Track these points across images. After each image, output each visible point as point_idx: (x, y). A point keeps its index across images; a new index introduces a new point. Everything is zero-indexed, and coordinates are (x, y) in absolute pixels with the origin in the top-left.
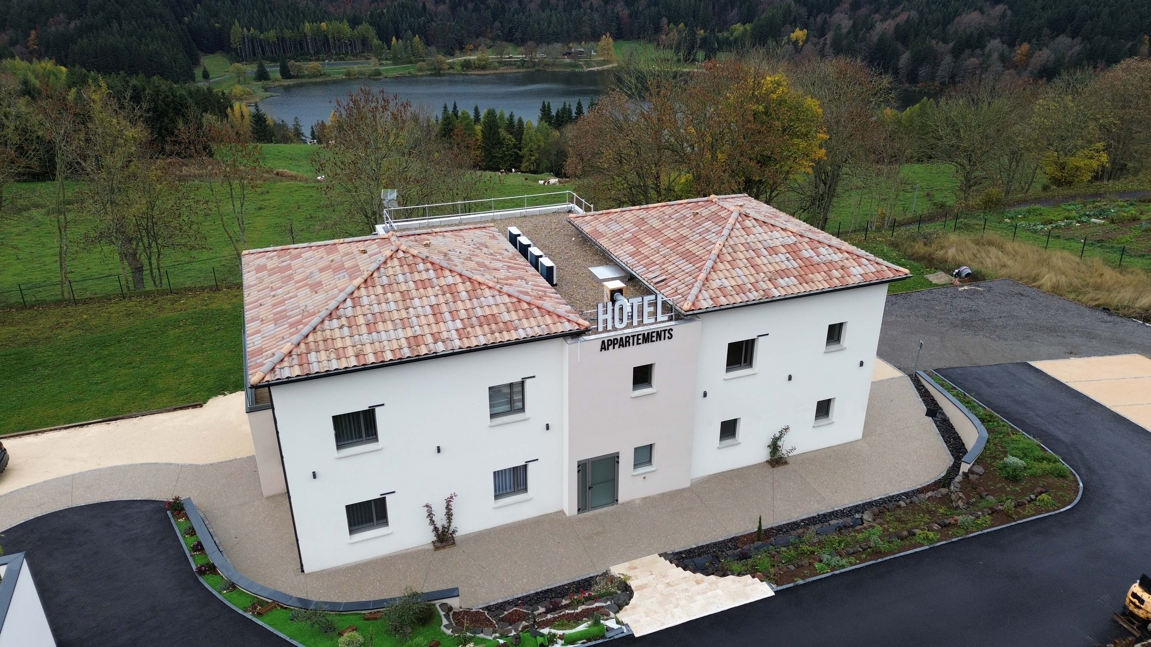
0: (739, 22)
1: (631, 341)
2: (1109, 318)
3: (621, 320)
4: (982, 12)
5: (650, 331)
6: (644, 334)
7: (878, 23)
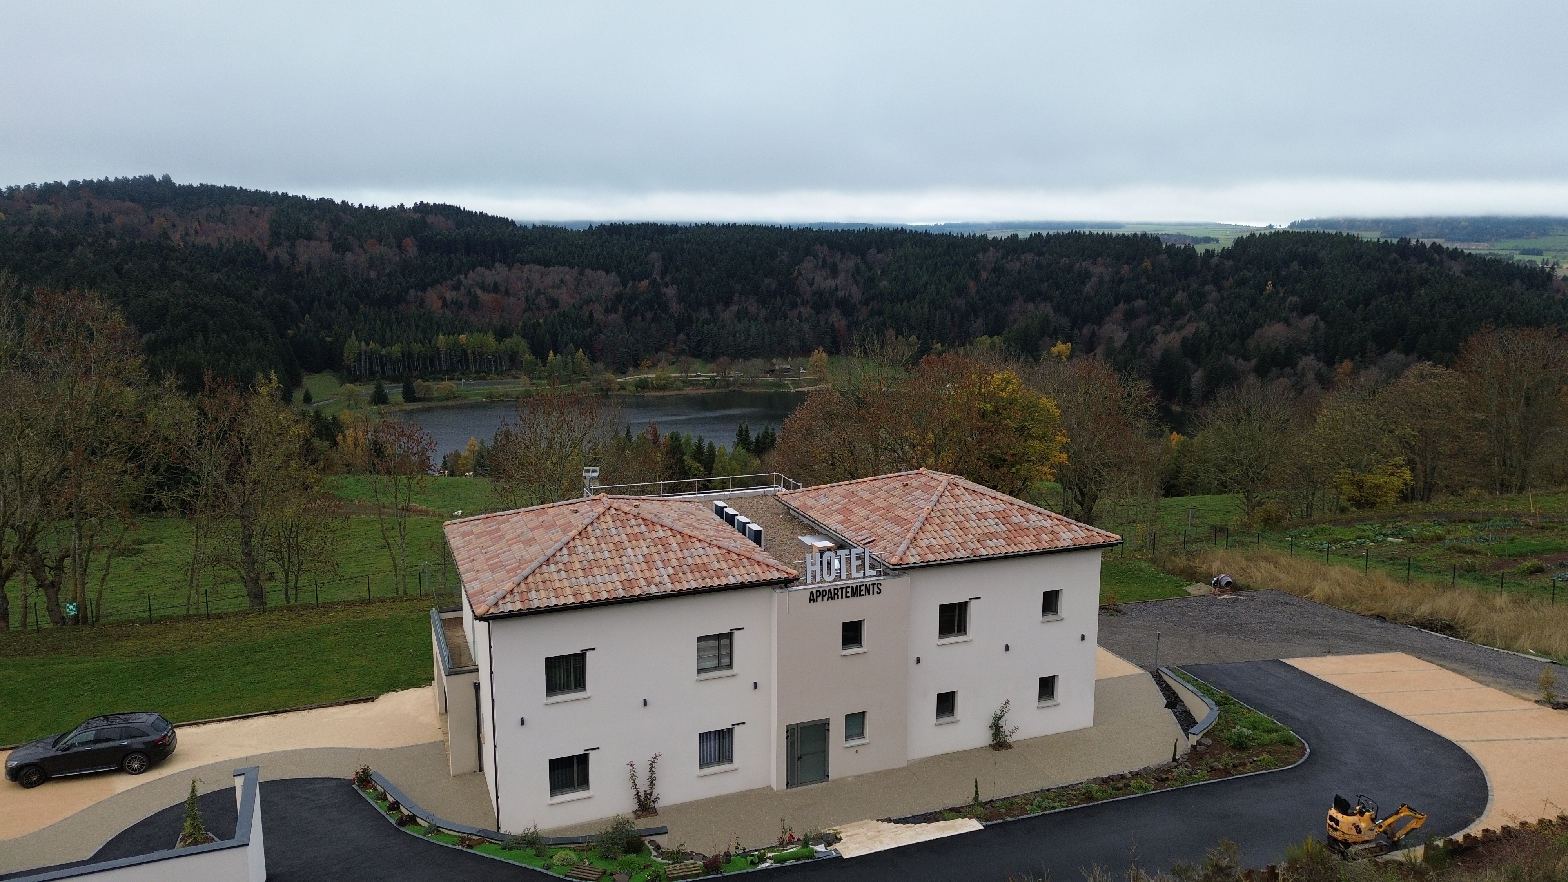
0: (984, 334)
1: (840, 594)
2: (1381, 625)
3: (830, 573)
4: (1287, 322)
5: (859, 585)
6: (852, 587)
7: (1160, 336)
